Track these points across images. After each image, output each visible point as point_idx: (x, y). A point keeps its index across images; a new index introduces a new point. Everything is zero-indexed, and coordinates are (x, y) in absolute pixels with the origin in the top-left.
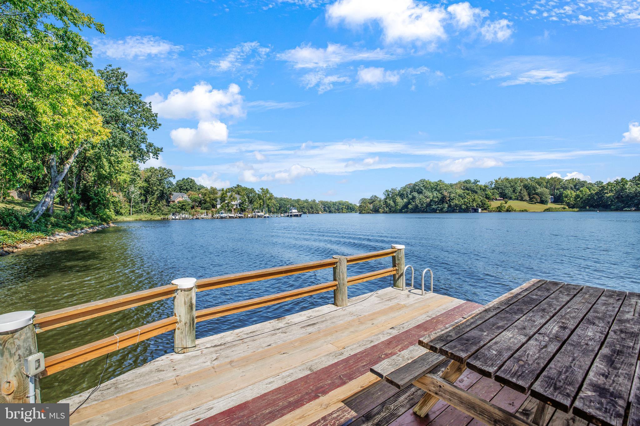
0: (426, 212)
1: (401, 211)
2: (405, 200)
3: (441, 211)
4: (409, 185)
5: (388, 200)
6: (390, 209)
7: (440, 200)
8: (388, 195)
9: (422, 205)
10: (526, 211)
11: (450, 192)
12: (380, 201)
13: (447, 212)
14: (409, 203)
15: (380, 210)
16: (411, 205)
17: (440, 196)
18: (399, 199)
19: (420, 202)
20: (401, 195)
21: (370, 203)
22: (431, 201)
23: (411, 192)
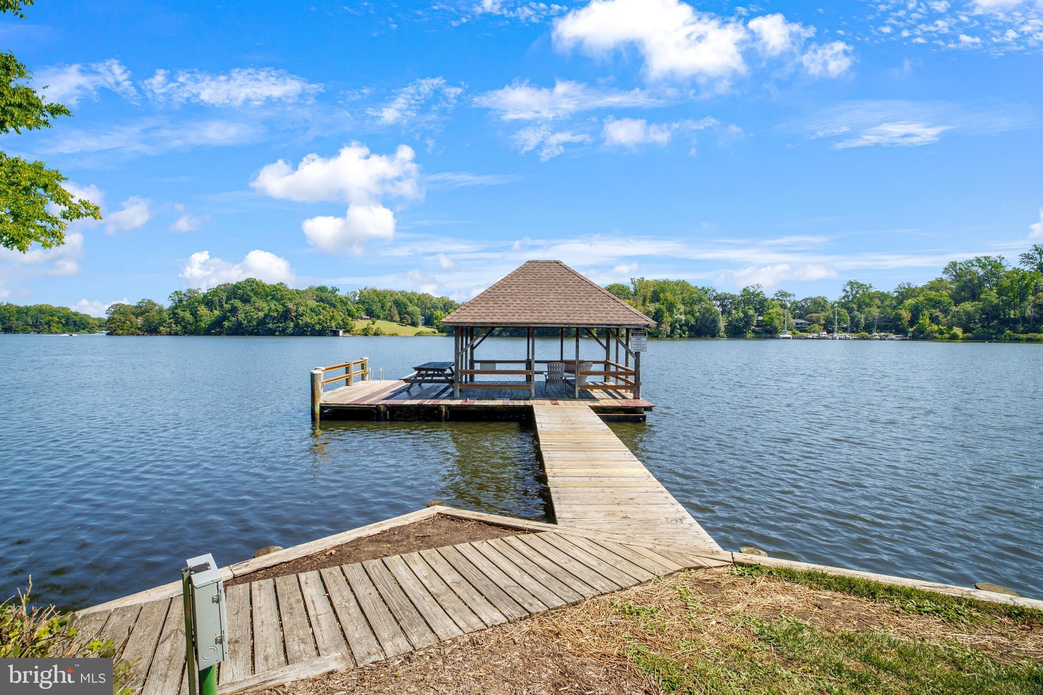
0: (257, 334)
1: (207, 332)
2: (217, 313)
3: (283, 333)
4: (225, 285)
5: (179, 311)
6: (184, 327)
7: (281, 316)
8: (181, 301)
9: (249, 322)
10: (395, 335)
11: (298, 304)
12: (161, 311)
13: (292, 335)
14: (224, 318)
15: (161, 328)
16: (229, 321)
17: (280, 308)
18: (203, 310)
19: (246, 317)
20: (208, 302)
21: (137, 316)
22: (266, 315)
23: (228, 299)
